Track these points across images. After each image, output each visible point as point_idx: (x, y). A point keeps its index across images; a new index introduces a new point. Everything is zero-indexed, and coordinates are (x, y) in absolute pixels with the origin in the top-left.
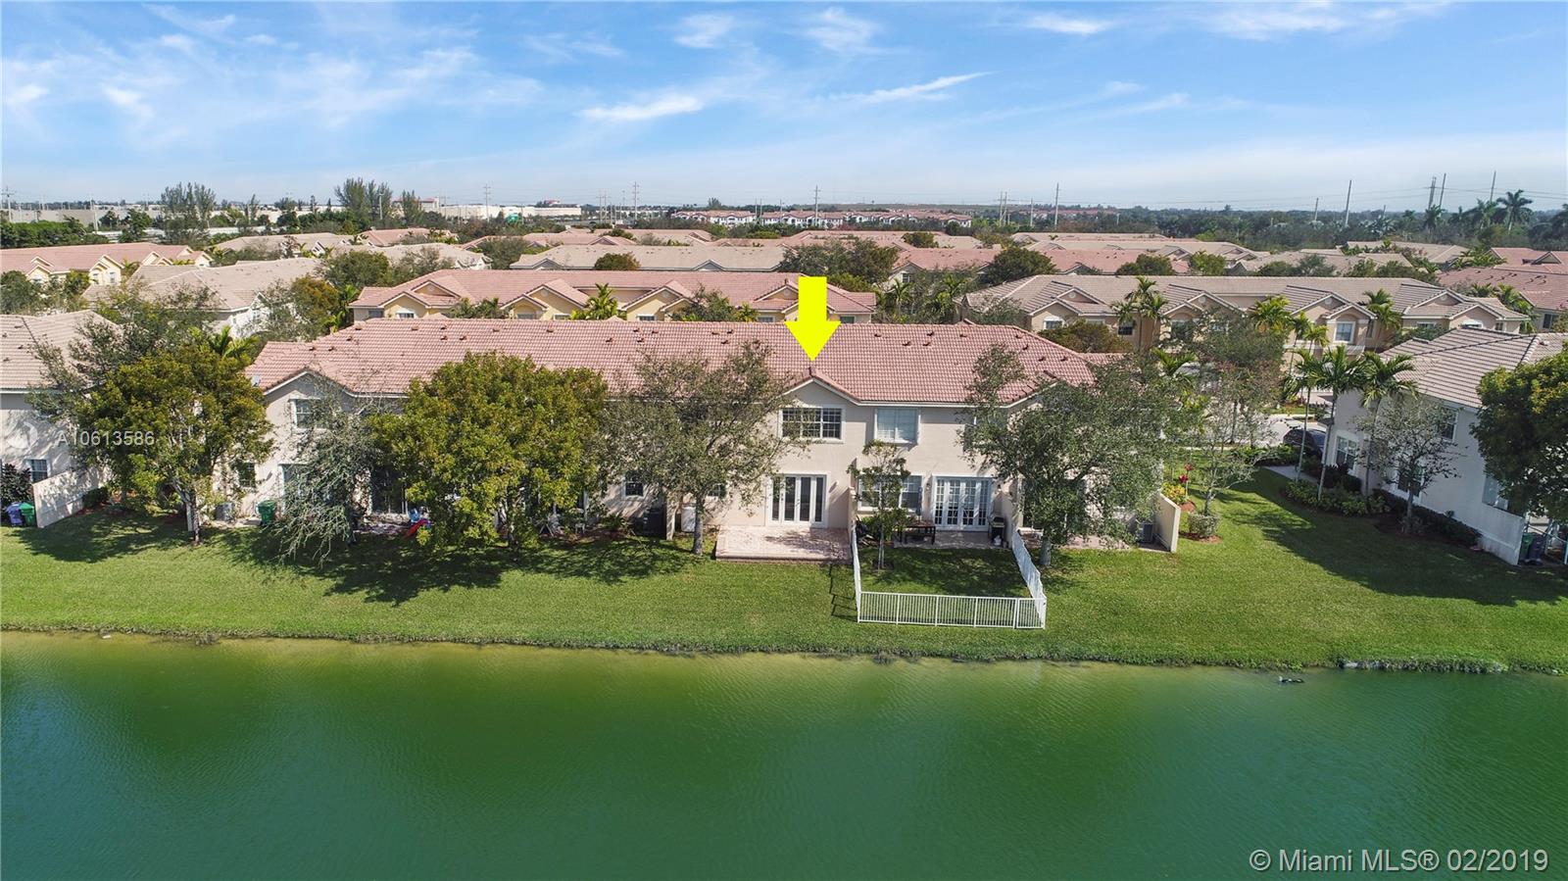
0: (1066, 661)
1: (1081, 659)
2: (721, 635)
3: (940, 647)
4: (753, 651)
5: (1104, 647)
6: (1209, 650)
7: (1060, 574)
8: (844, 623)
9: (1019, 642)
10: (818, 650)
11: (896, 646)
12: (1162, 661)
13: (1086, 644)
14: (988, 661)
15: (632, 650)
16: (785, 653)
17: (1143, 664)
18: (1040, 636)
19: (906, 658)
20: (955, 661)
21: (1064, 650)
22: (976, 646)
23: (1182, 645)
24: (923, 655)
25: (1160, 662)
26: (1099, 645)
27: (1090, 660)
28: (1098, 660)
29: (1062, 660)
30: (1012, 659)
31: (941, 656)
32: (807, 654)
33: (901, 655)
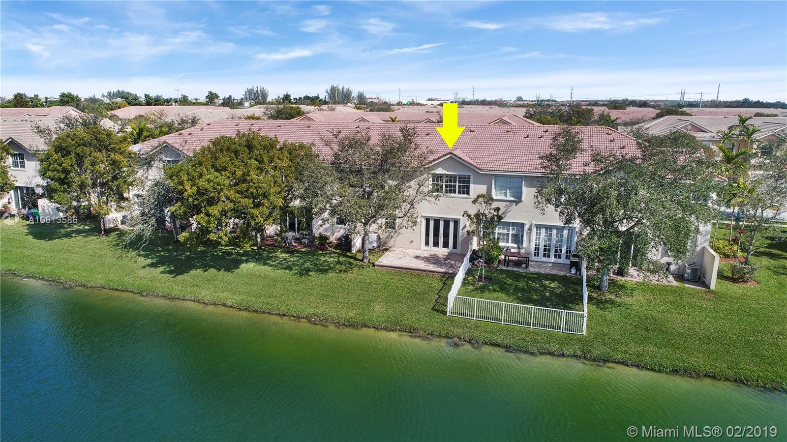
0: (595, 361)
1: (608, 361)
2: (351, 314)
3: (499, 339)
4: (369, 327)
5: (630, 354)
6: (722, 366)
7: (613, 297)
8: (438, 316)
9: (562, 343)
10: (411, 331)
11: (469, 335)
12: (677, 371)
13: (615, 350)
14: (532, 354)
15: (293, 318)
16: (390, 331)
17: (660, 371)
18: (580, 340)
19: (472, 344)
20: (507, 351)
21: (596, 352)
22: (528, 342)
23: (697, 360)
24: (486, 343)
25: (675, 372)
26: (626, 352)
27: (616, 362)
28: (622, 363)
29: (592, 361)
30: (552, 354)
31: (499, 346)
32: (404, 333)
33: (470, 342)
